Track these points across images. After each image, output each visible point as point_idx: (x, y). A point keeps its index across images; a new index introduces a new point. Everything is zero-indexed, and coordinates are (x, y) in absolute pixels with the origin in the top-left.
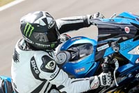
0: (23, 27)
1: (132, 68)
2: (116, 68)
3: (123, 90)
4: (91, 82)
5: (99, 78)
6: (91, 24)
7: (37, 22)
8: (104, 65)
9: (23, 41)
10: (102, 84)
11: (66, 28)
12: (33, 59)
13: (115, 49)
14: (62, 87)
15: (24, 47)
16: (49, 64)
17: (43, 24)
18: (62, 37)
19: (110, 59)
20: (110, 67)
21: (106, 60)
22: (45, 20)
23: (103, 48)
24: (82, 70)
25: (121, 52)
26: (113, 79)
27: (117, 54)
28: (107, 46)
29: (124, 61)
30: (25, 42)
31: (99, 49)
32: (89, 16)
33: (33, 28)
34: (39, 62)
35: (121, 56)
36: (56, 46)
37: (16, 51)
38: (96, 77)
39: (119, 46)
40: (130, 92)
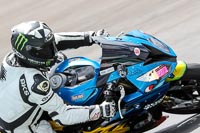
0: (14, 37)
1: (141, 97)
2: (122, 97)
3: (128, 124)
4: (90, 112)
5: (101, 108)
6: (94, 42)
7: (32, 33)
8: (107, 92)
9: (12, 56)
10: (105, 115)
11: (65, 45)
12: (23, 77)
13: (122, 74)
14: (55, 114)
15: (14, 63)
17: (39, 36)
18: (59, 54)
19: (115, 86)
20: (115, 95)
21: (110, 87)
22: (42, 32)
23: (106, 71)
24: (80, 97)
25: (129, 78)
26: (117, 110)
27: (123, 80)
28: (112, 69)
29: (131, 89)
30: (15, 56)
31: (102, 73)
32: (91, 33)
33: (26, 40)
34: (30, 82)
35: (129, 83)
36: (52, 64)
37: (2, 67)
38: (97, 106)
39: (126, 71)
40: (136, 127)
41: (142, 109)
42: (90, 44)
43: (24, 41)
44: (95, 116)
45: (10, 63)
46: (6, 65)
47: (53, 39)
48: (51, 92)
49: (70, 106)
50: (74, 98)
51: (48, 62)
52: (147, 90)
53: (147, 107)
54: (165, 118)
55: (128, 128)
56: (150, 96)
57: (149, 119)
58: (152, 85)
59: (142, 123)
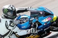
1: (43, 27)
2: (37, 27)
3: (39, 35)
9: (3, 15)
10: (32, 32)
12: (6, 22)
13: (37, 20)
14: (16, 32)
15: (3, 17)
17: (11, 9)
19: (35, 23)
20: (35, 26)
21: (33, 24)
22: (12, 8)
23: (32, 19)
25: (39, 21)
28: (34, 18)
29: (40, 24)
30: (4, 15)
31: (30, 20)
32: (27, 8)
33: (7, 10)
34: (9, 23)
38: (29, 30)
40: (42, 36)
41: (43, 30)
42: (27, 11)
43: (6, 10)
44: (29, 33)
45: (2, 17)
46: (1, 18)
47: (15, 10)
48: (15, 26)
49: (21, 30)
51: (14, 17)
53: (45, 30)
57: (46, 33)
58: (46, 23)
59: (43, 34)
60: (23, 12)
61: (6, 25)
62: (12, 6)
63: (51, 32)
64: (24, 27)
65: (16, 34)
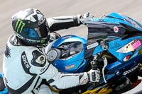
2: (105, 66)
3: (111, 87)
4: (80, 78)
5: (88, 75)
6: (81, 23)
7: (28, 18)
8: (93, 63)
10: (91, 80)
12: (24, 54)
13: (104, 48)
14: (52, 81)
15: (15, 43)
16: (39, 58)
17: (34, 20)
19: (99, 57)
20: (100, 65)
21: (95, 58)
22: (36, 17)
23: (92, 46)
24: (72, 66)
25: (110, 51)
26: (101, 76)
27: (106, 52)
28: (97, 44)
29: (112, 59)
30: (17, 37)
31: (88, 47)
32: (79, 16)
33: (24, 24)
35: (110, 54)
38: (85, 74)
39: (108, 45)
40: (117, 89)
41: (121, 75)
42: (79, 25)
43: (22, 24)
44: (84, 81)
45: (13, 43)
46: (10, 45)
49: (64, 74)
50: (67, 68)
52: (125, 60)
53: (125, 73)
54: (140, 81)
55: (111, 90)
56: (127, 64)
57: (128, 82)
58: (129, 55)
59: (122, 86)
60: (67, 28)
61: (23, 62)
62: (35, 13)
63: (139, 78)
64: (72, 67)
65: (51, 84)
